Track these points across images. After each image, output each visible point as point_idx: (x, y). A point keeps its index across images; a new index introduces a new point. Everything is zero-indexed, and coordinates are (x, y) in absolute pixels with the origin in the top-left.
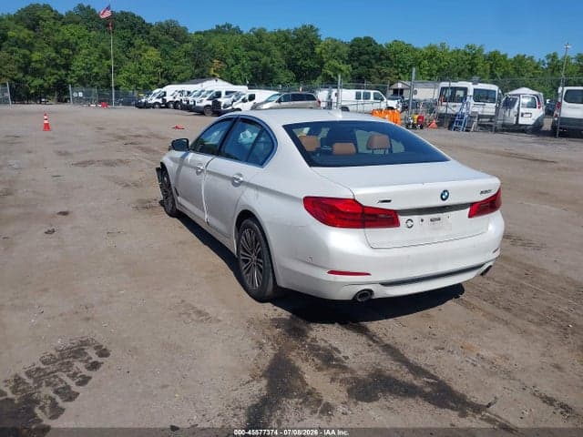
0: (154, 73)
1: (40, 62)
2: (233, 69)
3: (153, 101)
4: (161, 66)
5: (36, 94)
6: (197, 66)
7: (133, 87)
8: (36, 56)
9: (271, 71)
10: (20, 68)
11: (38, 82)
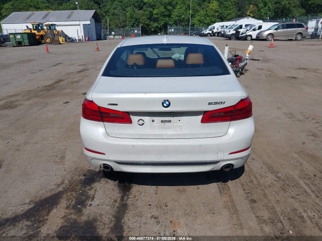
0: (213, 16)
1: (157, 14)
2: (262, 10)
3: (207, 33)
4: (218, 12)
5: (154, 30)
6: (239, 10)
7: (201, 25)
8: (155, 12)
9: (288, 9)
10: (148, 18)
11: (156, 24)
